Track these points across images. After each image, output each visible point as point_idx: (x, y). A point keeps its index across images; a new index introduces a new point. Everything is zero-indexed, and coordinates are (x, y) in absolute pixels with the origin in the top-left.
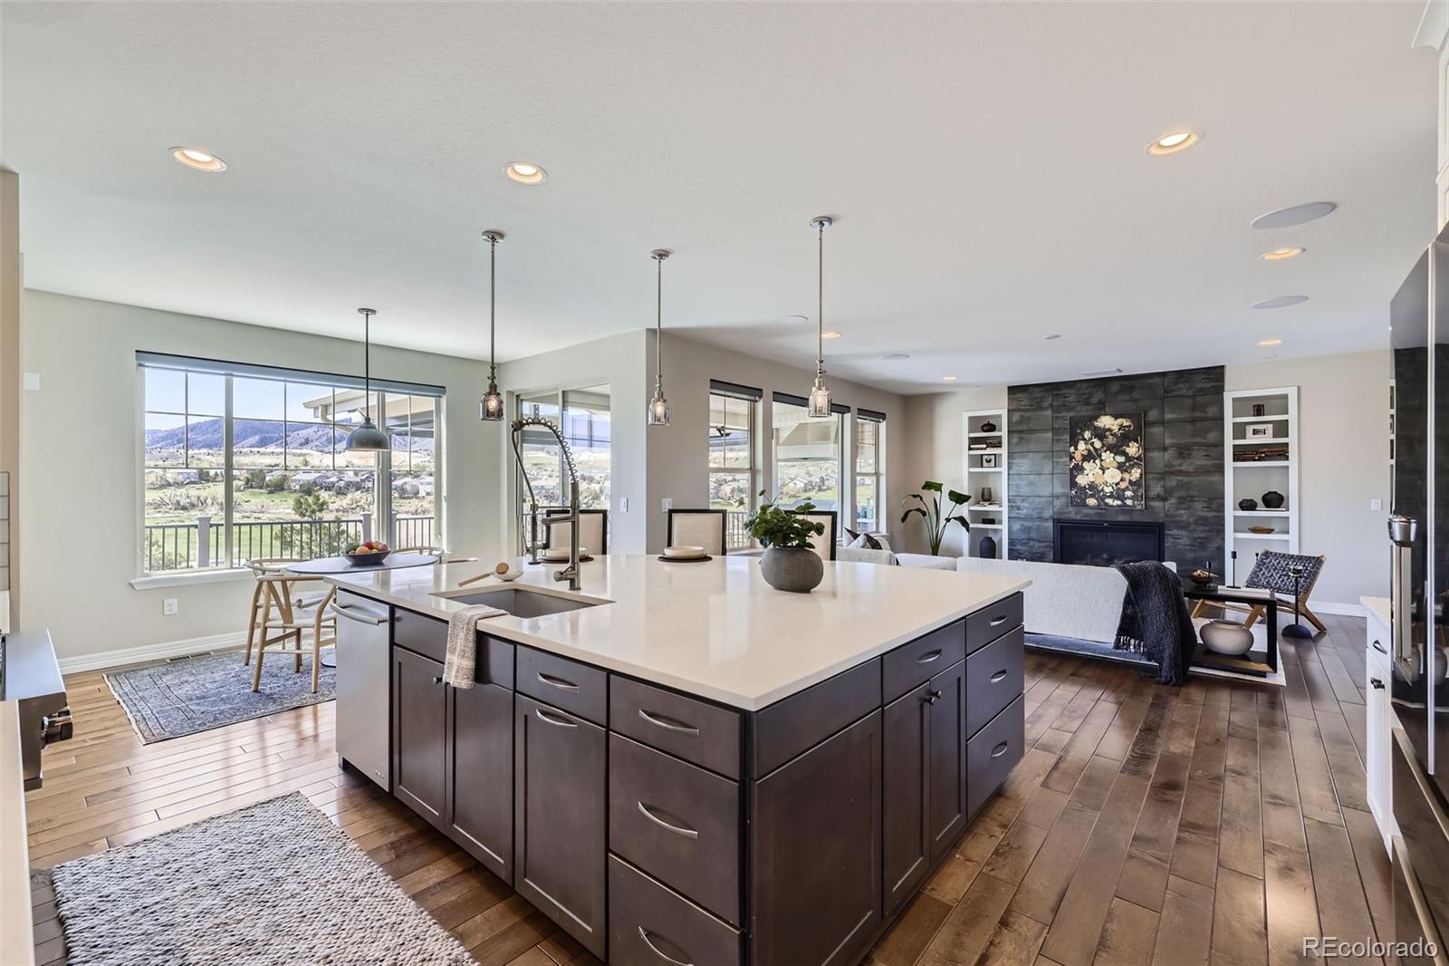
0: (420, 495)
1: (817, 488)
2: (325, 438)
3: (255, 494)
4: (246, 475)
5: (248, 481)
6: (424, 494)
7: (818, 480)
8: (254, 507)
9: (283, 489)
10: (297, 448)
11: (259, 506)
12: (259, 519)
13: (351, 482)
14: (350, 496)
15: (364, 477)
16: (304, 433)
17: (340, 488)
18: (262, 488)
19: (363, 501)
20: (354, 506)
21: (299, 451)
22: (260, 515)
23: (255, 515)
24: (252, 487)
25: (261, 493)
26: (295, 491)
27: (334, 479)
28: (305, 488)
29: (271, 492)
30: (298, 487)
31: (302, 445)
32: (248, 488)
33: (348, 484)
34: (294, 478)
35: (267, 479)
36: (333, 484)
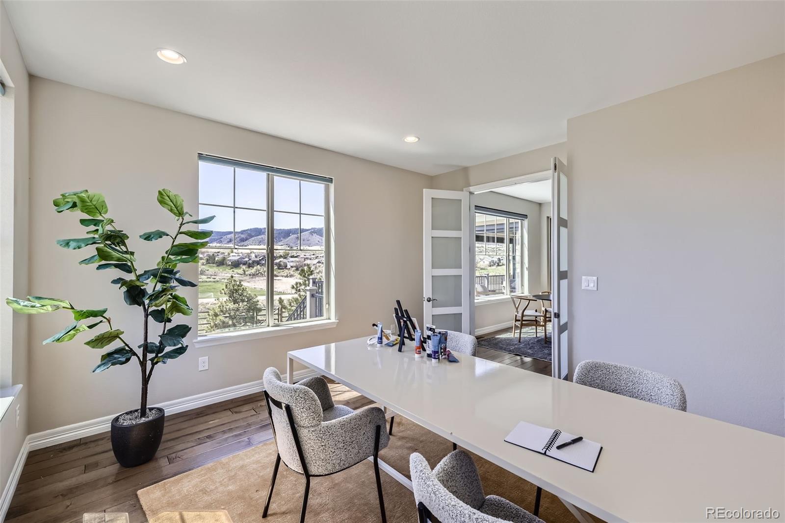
0: (288, 267)
1: (496, 264)
2: (239, 239)
3: (210, 266)
4: (207, 257)
5: (207, 260)
6: (290, 267)
7: (497, 260)
8: (211, 273)
9: (223, 264)
10: (226, 244)
11: (214, 273)
12: (215, 279)
13: (255, 261)
14: (255, 268)
15: (261, 258)
16: (229, 236)
17: (250, 263)
18: (214, 264)
19: (262, 270)
20: (258, 272)
21: (228, 245)
22: (215, 277)
23: (213, 277)
24: (209, 263)
25: (214, 266)
26: (229, 265)
27: (247, 259)
28: (234, 264)
29: (218, 266)
30: (230, 263)
31: (228, 242)
32: (208, 263)
33: (254, 262)
34: (229, 259)
35: (216, 259)
36: (247, 261)
